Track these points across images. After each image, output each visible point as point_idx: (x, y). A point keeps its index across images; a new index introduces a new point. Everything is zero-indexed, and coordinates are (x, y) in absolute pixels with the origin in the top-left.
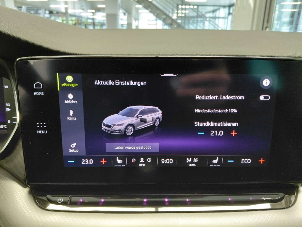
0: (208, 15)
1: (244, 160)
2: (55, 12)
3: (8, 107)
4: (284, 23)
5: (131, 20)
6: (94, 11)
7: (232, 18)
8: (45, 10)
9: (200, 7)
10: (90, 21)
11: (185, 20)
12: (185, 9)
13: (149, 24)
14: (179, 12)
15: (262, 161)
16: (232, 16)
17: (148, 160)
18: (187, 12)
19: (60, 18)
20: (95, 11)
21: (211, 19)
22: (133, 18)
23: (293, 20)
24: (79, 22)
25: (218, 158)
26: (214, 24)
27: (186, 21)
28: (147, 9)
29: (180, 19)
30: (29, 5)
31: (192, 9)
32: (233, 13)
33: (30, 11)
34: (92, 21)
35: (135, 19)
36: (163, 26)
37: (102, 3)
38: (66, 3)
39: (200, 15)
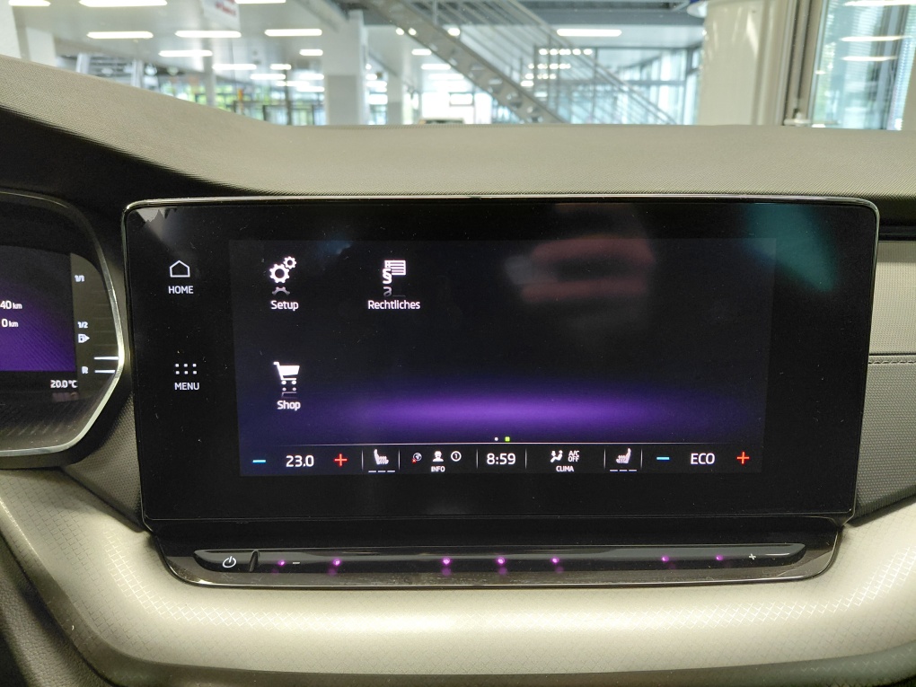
0: (626, 76)
1: (697, 457)
2: (173, 71)
3: (83, 331)
4: (852, 96)
5: (400, 93)
6: (288, 67)
7: (698, 83)
8: (146, 65)
9: (601, 53)
10: (277, 96)
11: (558, 92)
12: (559, 59)
13: (451, 105)
14: (541, 66)
15: (743, 458)
16: (698, 76)
17: (454, 456)
18: (563, 66)
19: (189, 89)
20: (293, 68)
21: (636, 88)
22: (405, 88)
23: (877, 87)
24: (246, 98)
25: (629, 450)
26: (644, 103)
27: (562, 95)
28: (446, 61)
29: (544, 87)
30: (99, 50)
31: (577, 57)
32: (701, 68)
33: (100, 67)
34: (282, 96)
35: (411, 91)
36: (495, 110)
37: (312, 42)
38: (206, 44)
39: (602, 76)
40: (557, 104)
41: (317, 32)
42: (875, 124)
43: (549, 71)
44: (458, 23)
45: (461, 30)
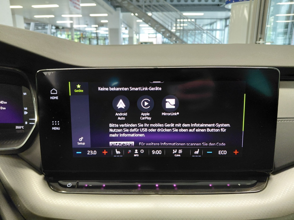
0: (206, 28)
2: (61, 27)
3: (26, 111)
4: (279, 33)
5: (133, 34)
6: (97, 26)
7: (229, 30)
8: (52, 26)
9: (197, 20)
10: (93, 35)
11: (183, 33)
12: (184, 23)
13: (149, 37)
14: (178, 25)
15: (236, 152)
16: (229, 28)
18: (185, 25)
19: (66, 33)
20: (99, 26)
21: (209, 32)
22: (134, 32)
23: (287, 30)
24: (84, 36)
26: (211, 36)
27: (185, 34)
28: (147, 23)
29: (179, 31)
30: (37, 21)
31: (189, 22)
32: (230, 25)
33: (37, 27)
34: (95, 35)
35: (136, 33)
36: (163, 39)
37: (105, 18)
38: (71, 19)
39: (198, 28)
40: (183, 37)
41: (106, 15)
42: (287, 42)
43: (180, 26)
44: (151, 11)
45: (152, 14)
